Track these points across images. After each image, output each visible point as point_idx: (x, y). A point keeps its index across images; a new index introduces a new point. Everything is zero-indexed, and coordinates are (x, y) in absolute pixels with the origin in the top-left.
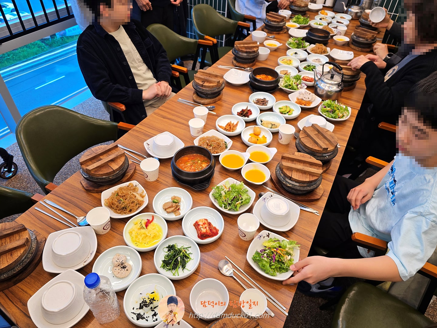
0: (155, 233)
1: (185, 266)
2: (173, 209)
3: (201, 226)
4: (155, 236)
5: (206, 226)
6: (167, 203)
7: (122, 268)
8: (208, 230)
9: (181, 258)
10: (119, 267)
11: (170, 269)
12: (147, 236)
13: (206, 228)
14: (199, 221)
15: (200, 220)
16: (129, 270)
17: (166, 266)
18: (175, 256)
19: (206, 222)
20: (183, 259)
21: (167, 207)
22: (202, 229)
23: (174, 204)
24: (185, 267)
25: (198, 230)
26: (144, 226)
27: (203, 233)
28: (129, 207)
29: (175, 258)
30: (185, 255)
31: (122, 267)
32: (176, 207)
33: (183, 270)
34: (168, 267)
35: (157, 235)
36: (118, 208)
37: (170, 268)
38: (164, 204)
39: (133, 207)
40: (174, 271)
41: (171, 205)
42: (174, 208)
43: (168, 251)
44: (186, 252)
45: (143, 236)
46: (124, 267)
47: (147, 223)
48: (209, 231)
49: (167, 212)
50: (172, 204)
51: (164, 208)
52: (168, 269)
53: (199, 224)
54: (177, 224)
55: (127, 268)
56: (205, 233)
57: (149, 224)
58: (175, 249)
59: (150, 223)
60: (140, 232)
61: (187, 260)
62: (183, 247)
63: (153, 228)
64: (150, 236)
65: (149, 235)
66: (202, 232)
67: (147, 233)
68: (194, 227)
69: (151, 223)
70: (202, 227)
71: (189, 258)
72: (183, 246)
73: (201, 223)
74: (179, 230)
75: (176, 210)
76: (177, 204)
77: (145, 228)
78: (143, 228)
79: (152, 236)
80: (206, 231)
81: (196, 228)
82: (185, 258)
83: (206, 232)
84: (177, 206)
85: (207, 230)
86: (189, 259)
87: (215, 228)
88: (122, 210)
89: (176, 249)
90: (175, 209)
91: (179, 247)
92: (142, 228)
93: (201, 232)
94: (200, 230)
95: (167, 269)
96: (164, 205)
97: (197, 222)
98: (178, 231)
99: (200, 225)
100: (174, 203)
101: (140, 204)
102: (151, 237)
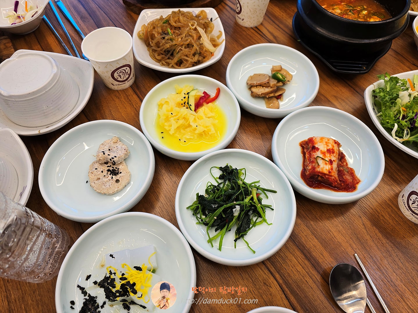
0: (207, 127)
1: (245, 235)
2: (267, 90)
3: (318, 154)
4: (205, 133)
5: (333, 158)
6: (260, 75)
7: (109, 173)
8: (334, 169)
9: (242, 210)
10: (105, 168)
11: (206, 224)
12: (190, 126)
13: (331, 162)
14: (318, 140)
15: (322, 139)
16: (122, 183)
17: (200, 210)
18: (228, 198)
19: (336, 148)
20: (247, 215)
21: (255, 83)
22: (320, 162)
23: (273, 82)
24: (242, 236)
25: (309, 160)
26: (192, 102)
27: (319, 172)
28: (179, 55)
29: (229, 205)
30: (255, 206)
31: (111, 169)
32: (275, 88)
33: (235, 241)
34: (203, 217)
35: (210, 133)
36: (159, 49)
37: (207, 220)
38: (252, 75)
39: (187, 56)
40: (213, 233)
41: (265, 80)
42: (271, 89)
43: (220, 178)
44: (260, 200)
45: (181, 122)
46: (114, 172)
47: (201, 98)
48: (335, 174)
49: (252, 92)
50: (269, 80)
51: (250, 82)
52: (202, 220)
53: (316, 146)
54: (263, 127)
55: (118, 177)
56: (325, 174)
57: (205, 104)
58: (236, 183)
59: (208, 103)
60: (179, 112)
61: (254, 219)
62: (257, 185)
63: (209, 116)
64: (195, 130)
65: (194, 125)
66: (318, 170)
67: (191, 119)
68: (299, 149)
69: (210, 104)
70: (321, 156)
71: (261, 217)
72: (258, 182)
73: (322, 147)
74: (261, 142)
75: (272, 95)
76: (281, 84)
77: (193, 107)
78: (189, 107)
79: (200, 130)
80: (330, 172)
81: (304, 153)
82: (251, 212)
83: (327, 173)
84: (278, 89)
85: (332, 169)
86: (260, 219)
87: (351, 172)
88: (164, 56)
89: (240, 182)
90: (271, 92)
91: (248, 181)
92: (186, 104)
93: (314, 168)
94: (313, 162)
95: (200, 220)
96: (251, 78)
97: (311, 140)
98: (259, 142)
99: (318, 149)
100: (273, 80)
101: (203, 55)
102: (197, 132)
